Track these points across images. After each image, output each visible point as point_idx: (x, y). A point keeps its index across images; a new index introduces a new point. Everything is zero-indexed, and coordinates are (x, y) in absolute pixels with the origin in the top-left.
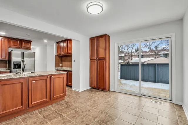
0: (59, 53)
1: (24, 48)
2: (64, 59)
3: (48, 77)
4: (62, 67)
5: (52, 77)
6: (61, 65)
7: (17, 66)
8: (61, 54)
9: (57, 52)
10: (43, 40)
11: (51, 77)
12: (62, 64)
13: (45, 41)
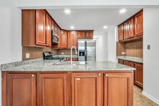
0: (121, 38)
1: (88, 37)
2: (128, 45)
3: (99, 74)
4: (125, 55)
5: (106, 75)
6: (123, 53)
7: (82, 54)
8: (124, 39)
9: (119, 37)
10: (103, 27)
11: (104, 75)
12: (125, 51)
13: (105, 27)
